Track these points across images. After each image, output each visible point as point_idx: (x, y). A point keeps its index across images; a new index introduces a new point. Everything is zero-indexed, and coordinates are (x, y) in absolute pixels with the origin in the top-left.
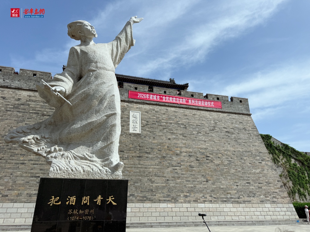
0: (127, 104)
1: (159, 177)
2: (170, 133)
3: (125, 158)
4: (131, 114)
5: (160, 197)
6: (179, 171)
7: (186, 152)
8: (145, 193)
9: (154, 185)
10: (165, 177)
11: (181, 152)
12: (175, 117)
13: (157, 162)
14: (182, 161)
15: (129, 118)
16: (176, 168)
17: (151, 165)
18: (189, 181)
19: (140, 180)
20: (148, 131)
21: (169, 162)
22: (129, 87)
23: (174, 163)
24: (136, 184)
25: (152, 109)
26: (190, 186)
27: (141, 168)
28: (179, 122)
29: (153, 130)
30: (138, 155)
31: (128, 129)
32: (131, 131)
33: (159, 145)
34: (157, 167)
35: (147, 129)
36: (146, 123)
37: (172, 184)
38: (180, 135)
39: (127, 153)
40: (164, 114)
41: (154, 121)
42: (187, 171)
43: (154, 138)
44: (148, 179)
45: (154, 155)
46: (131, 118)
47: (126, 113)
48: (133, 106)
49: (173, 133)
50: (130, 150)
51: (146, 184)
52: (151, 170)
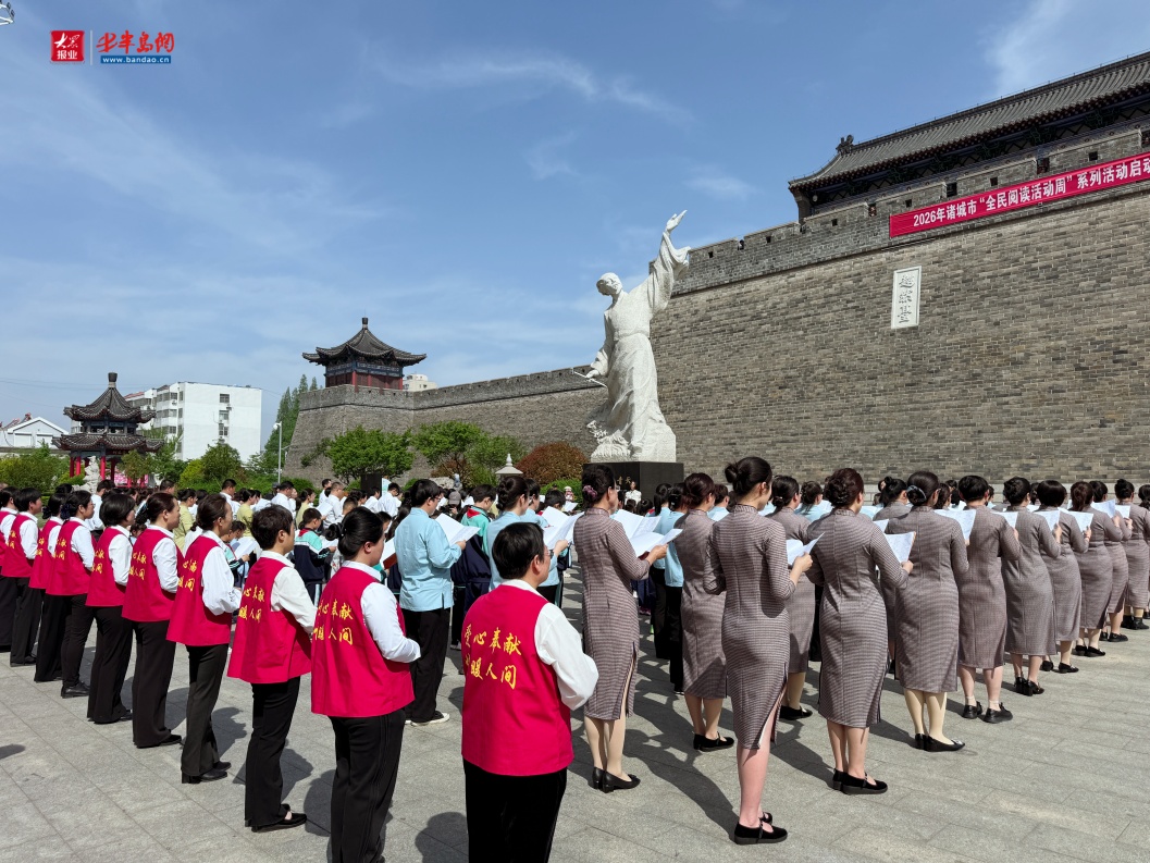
0: (888, 253)
1: (957, 426)
2: (1002, 304)
3: (880, 391)
4: (897, 278)
6: (1016, 408)
8: (920, 464)
9: (943, 445)
10: (974, 425)
11: (1028, 355)
12: (1024, 252)
13: (955, 391)
14: (1028, 379)
15: (889, 293)
17: (939, 401)
18: (1043, 429)
19: (912, 437)
20: (939, 314)
21: (990, 385)
22: (890, 206)
24: (901, 446)
25: (953, 248)
26: (1042, 440)
27: (915, 409)
28: (1034, 265)
29: (951, 309)
30: (909, 381)
31: (888, 322)
32: (895, 324)
33: (965, 347)
34: (954, 403)
35: (938, 310)
36: (934, 292)
37: (989, 440)
38: (1034, 302)
39: (883, 379)
40: (989, 252)
41: (957, 282)
42: (1041, 403)
43: (952, 330)
44: (929, 434)
45: (948, 374)
46: (897, 291)
47: (884, 280)
48: (901, 256)
49: (1008, 303)
50: (891, 373)
51: (923, 445)
52: (938, 412)
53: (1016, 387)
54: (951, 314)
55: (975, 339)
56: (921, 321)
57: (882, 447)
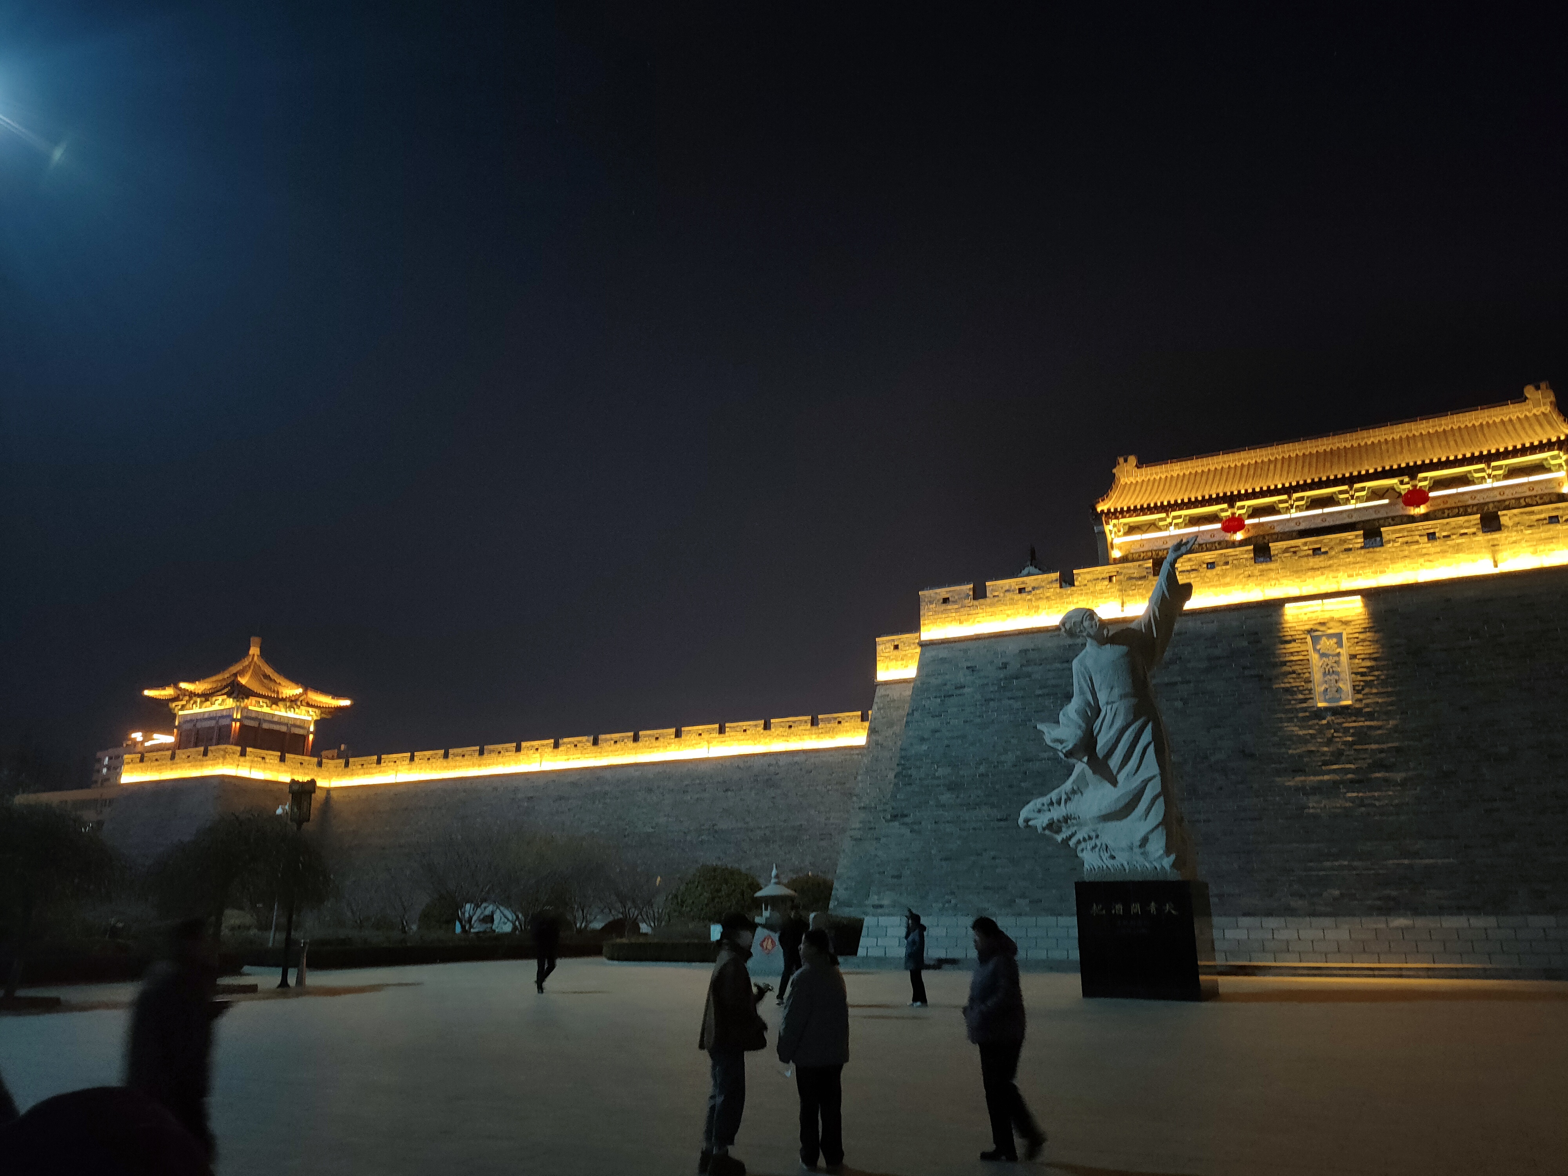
1: (1433, 838)
2: (1467, 685)
5: (1441, 898)
6: (1510, 816)
7: (1534, 748)
9: (1419, 864)
10: (1457, 837)
11: (1514, 750)
12: (1485, 623)
14: (1519, 780)
15: (1304, 662)
16: (1496, 805)
20: (1382, 693)
21: (1470, 786)
23: (1488, 790)
25: (1387, 611)
26: (1554, 859)
28: (1501, 640)
29: (1398, 687)
31: (1310, 699)
32: (1319, 702)
33: (1426, 736)
36: (1369, 665)
37: (1481, 858)
38: (1510, 684)
41: (1399, 653)
42: (1543, 811)
49: (1475, 683)
53: (1505, 790)
54: (1400, 692)
55: (1439, 727)
56: (1356, 699)
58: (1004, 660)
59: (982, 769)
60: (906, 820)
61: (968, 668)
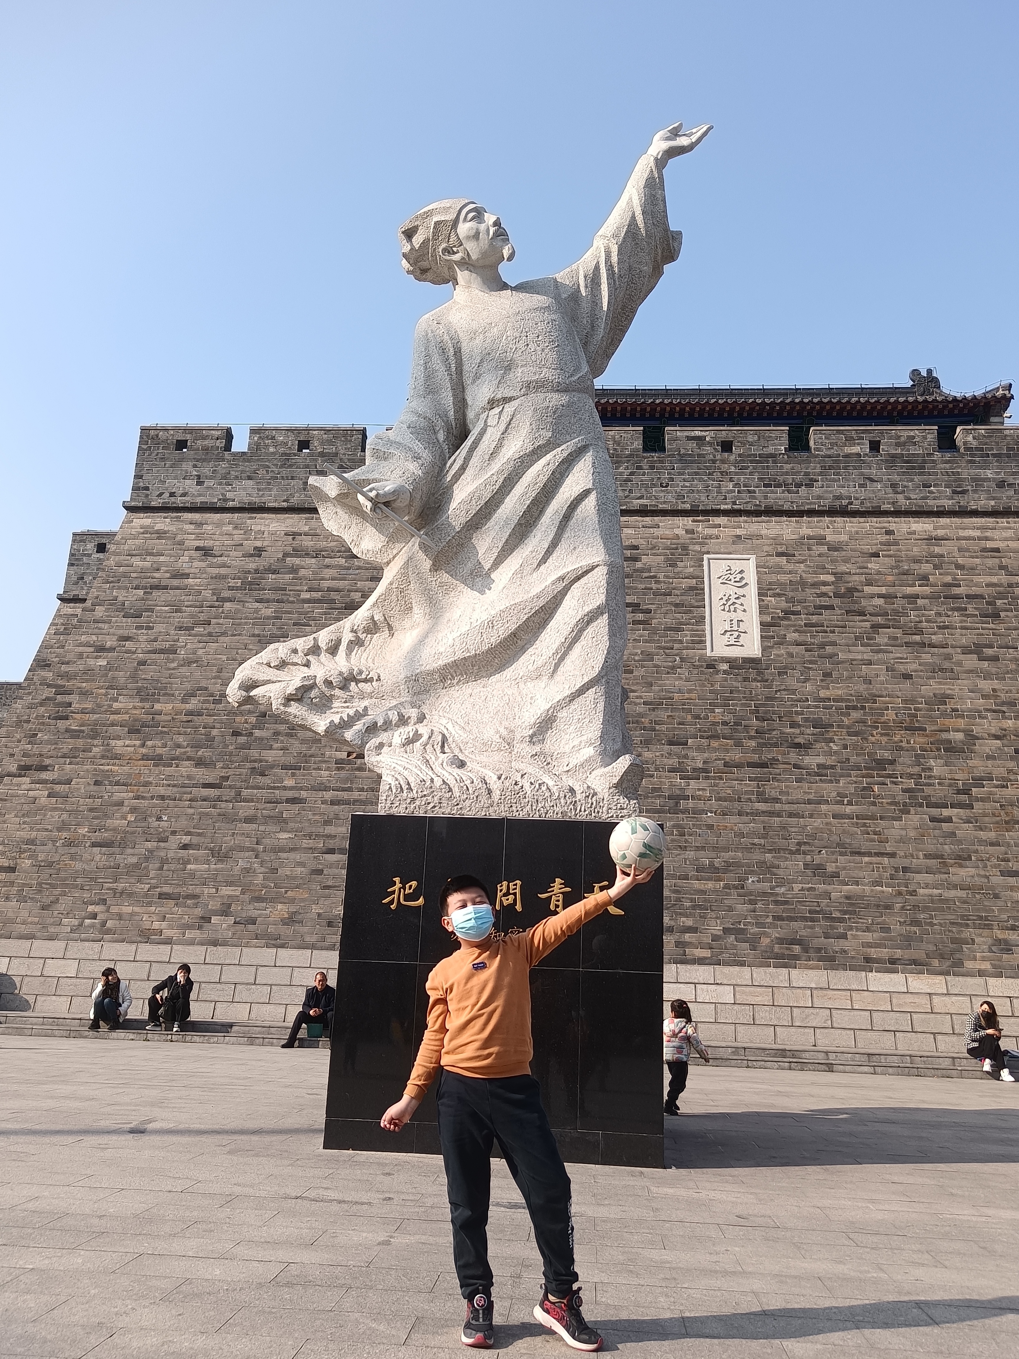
0: (690, 522)
1: (859, 854)
2: (912, 644)
3: (694, 770)
4: (711, 567)
5: (869, 945)
6: (965, 831)
7: (997, 737)
8: (794, 924)
9: (838, 891)
10: (892, 855)
11: (971, 738)
12: (936, 567)
13: (847, 787)
14: (978, 780)
15: (698, 590)
16: (946, 812)
17: (819, 803)
19: (771, 869)
20: (798, 644)
21: (912, 784)
22: (693, 444)
23: (937, 792)
25: (809, 538)
27: (771, 814)
28: (956, 591)
29: (820, 638)
30: (755, 758)
31: (701, 643)
32: (715, 649)
33: (855, 708)
34: (848, 809)
35: (795, 636)
36: (784, 605)
37: (926, 887)
38: (966, 651)
39: (699, 749)
40: (875, 555)
41: (824, 595)
42: (1008, 827)
43: (827, 675)
44: (806, 866)
45: (830, 753)
46: (712, 589)
47: (686, 567)
48: (715, 531)
49: (923, 645)
50: (715, 737)
51: (797, 887)
52: (818, 822)
53: (959, 792)
54: (822, 646)
55: (873, 698)
56: (764, 649)
57: (710, 885)
58: (259, 544)
59: (193, 704)
60: (44, 775)
61: (198, 549)
